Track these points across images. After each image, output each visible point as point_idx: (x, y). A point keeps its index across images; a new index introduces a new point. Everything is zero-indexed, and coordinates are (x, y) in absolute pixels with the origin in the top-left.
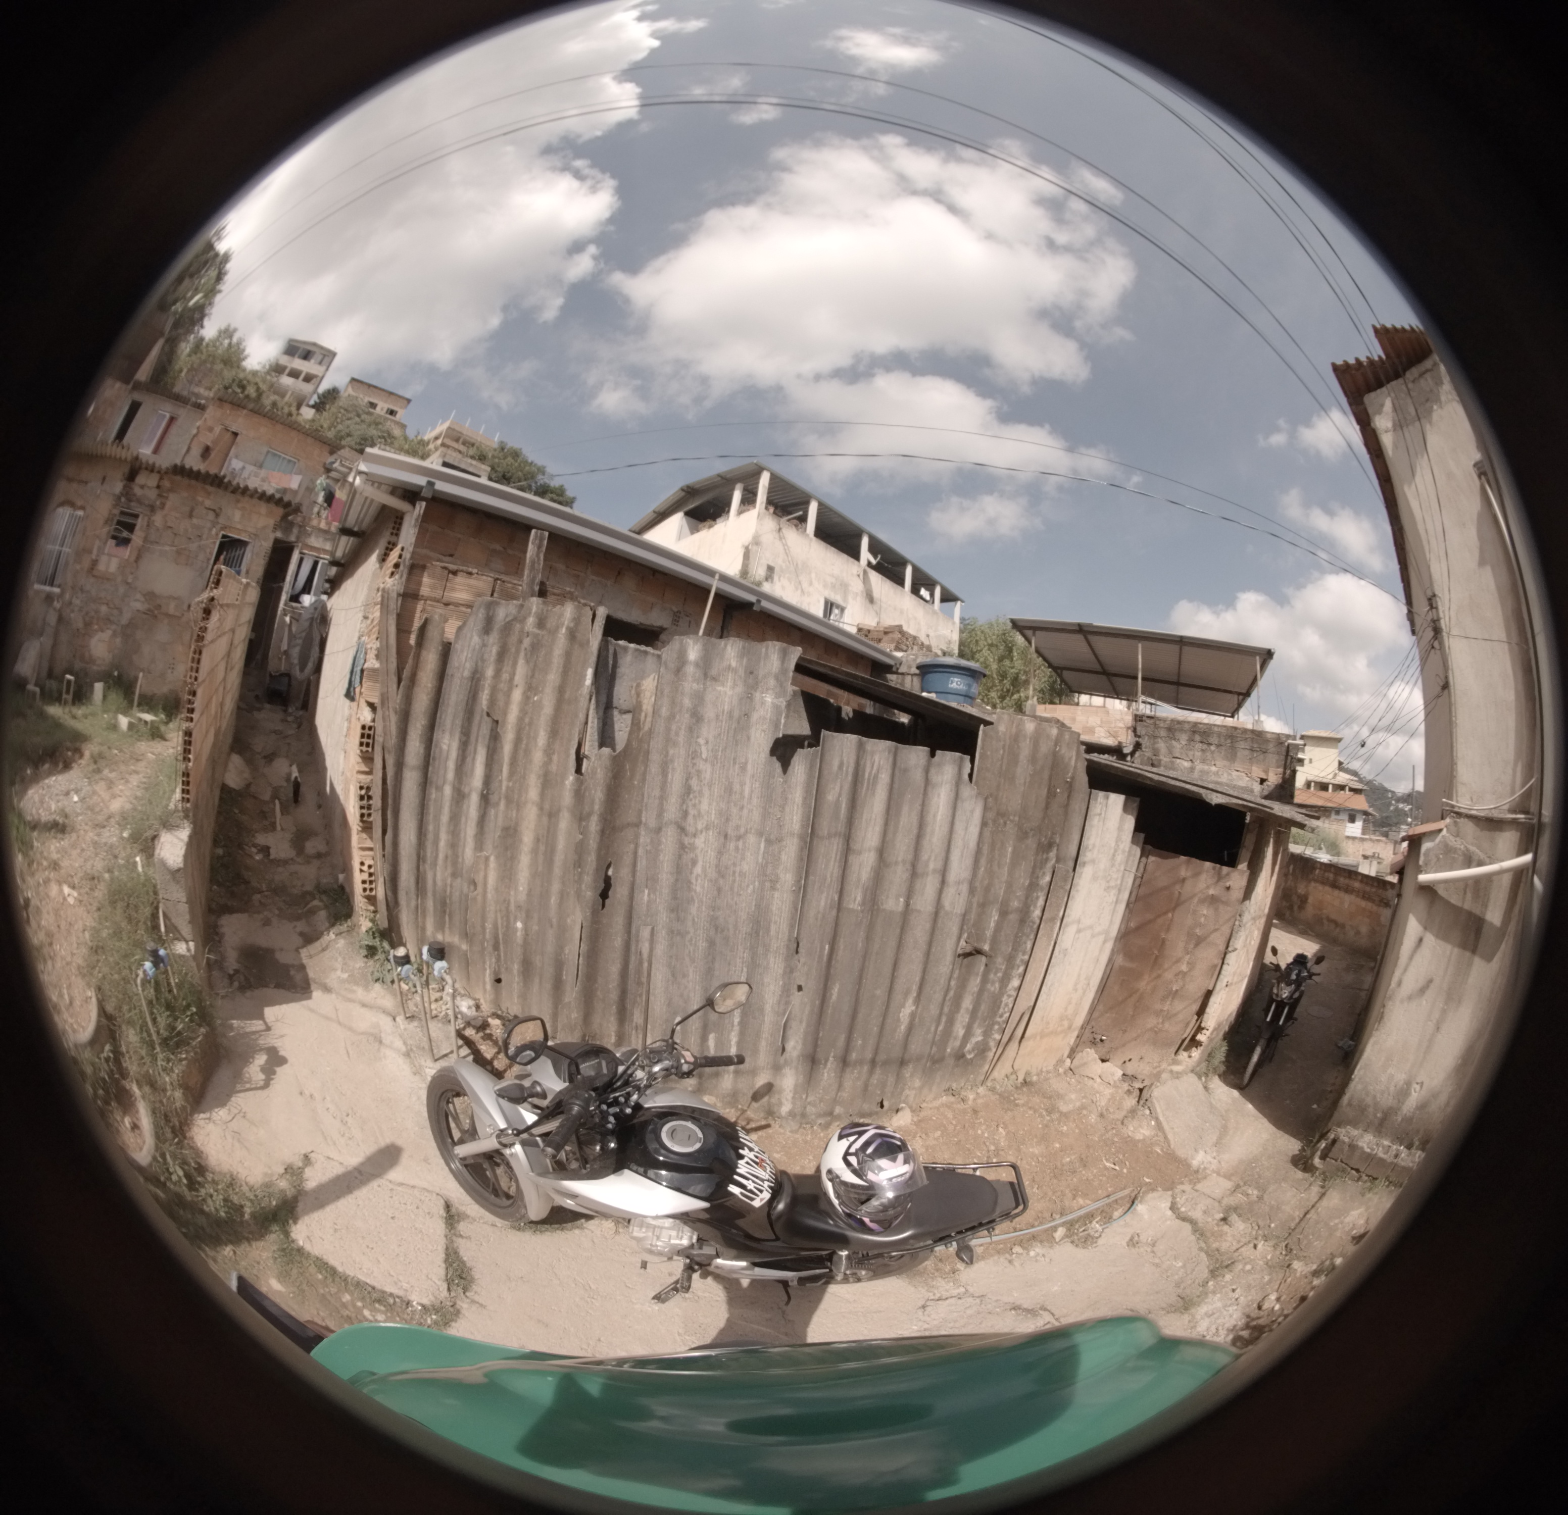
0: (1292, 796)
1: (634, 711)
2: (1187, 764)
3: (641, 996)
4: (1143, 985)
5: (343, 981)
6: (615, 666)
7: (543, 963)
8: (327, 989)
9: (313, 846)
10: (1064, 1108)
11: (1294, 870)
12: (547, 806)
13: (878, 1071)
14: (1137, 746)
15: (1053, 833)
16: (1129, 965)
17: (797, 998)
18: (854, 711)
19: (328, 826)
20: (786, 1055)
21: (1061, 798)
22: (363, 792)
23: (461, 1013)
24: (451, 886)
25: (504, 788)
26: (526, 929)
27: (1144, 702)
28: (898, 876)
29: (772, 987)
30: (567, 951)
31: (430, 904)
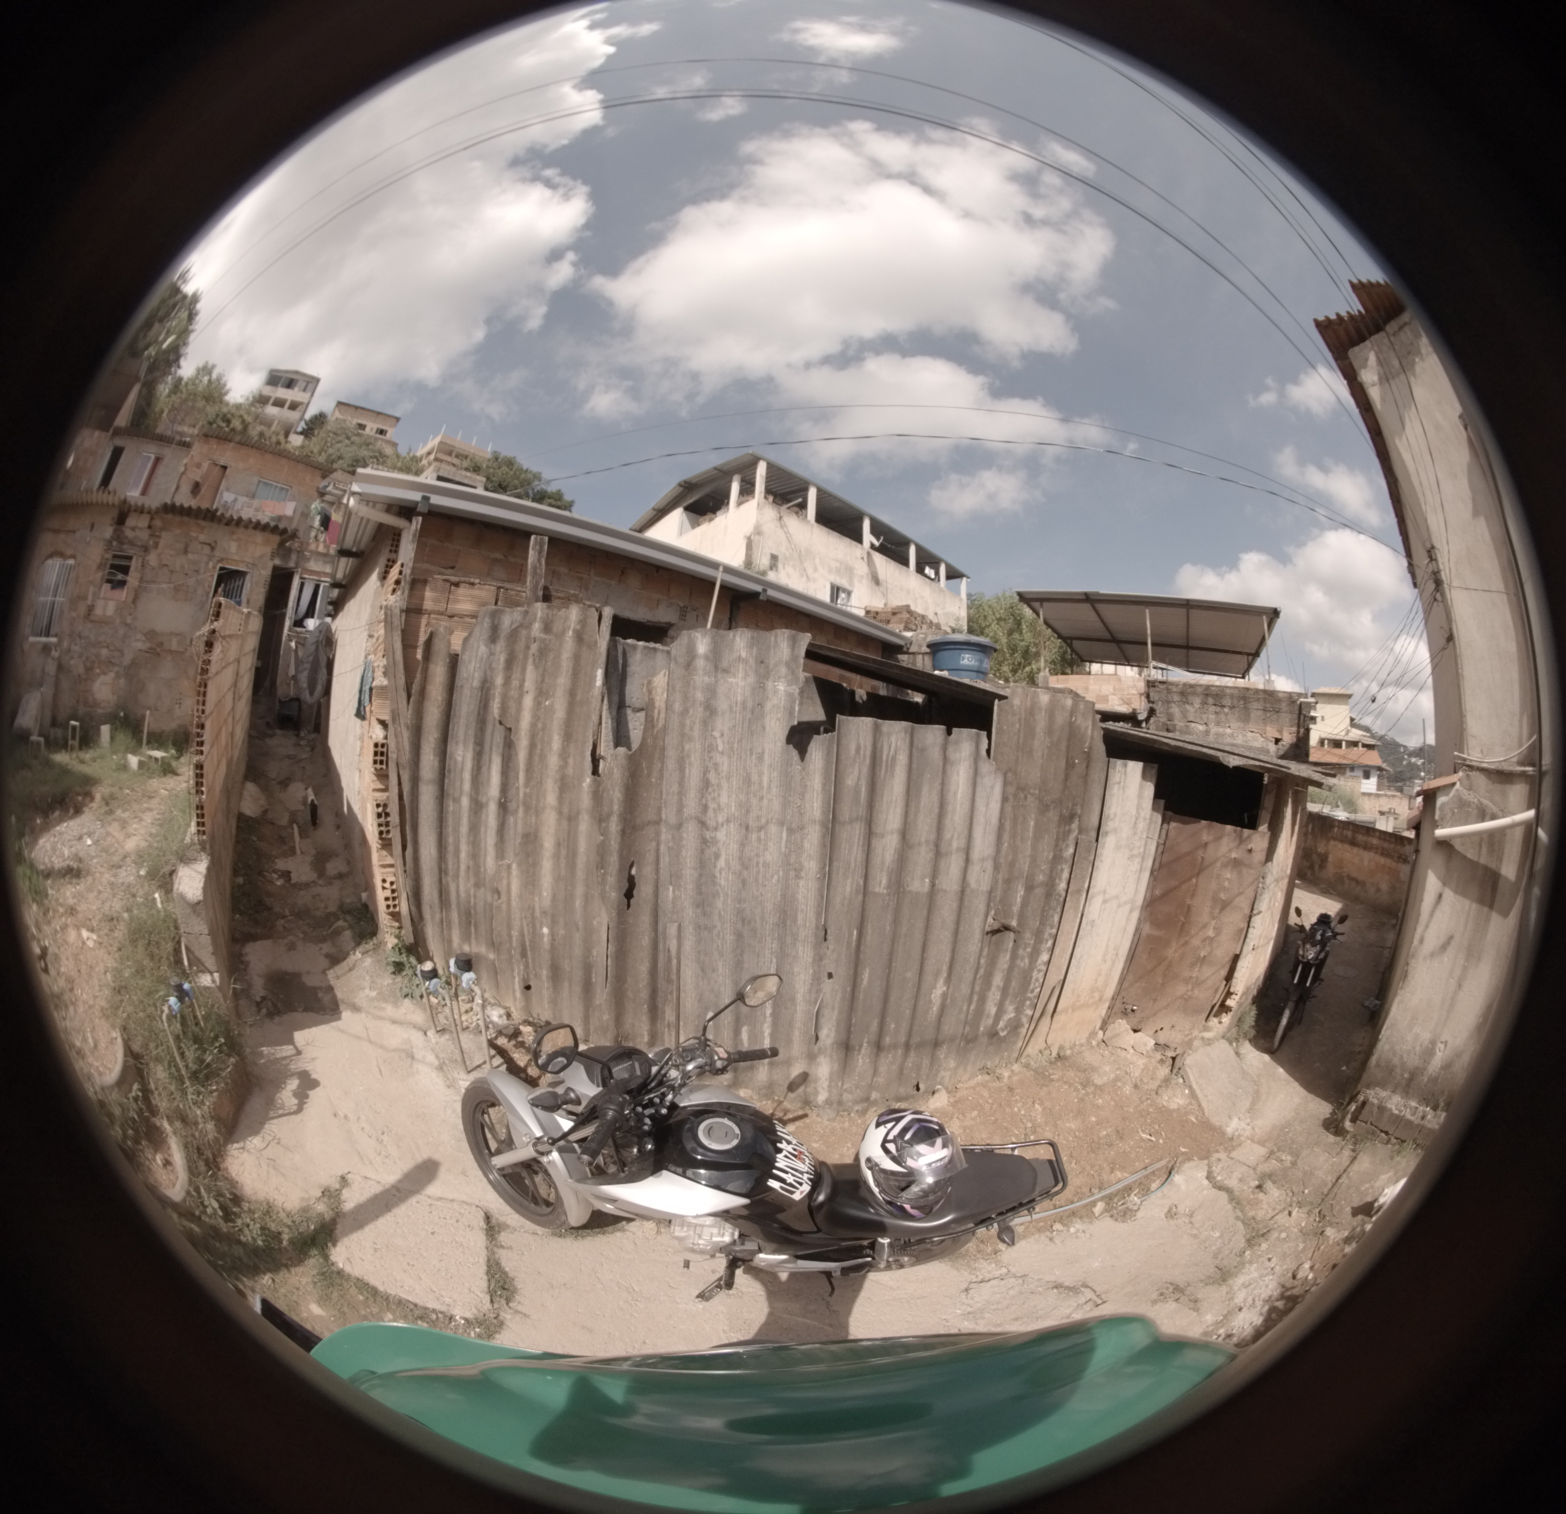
0: (1307, 755)
1: (647, 708)
2: (1201, 728)
3: (671, 993)
4: (1171, 952)
5: (372, 999)
6: (625, 665)
7: (572, 966)
8: (356, 1009)
9: (333, 867)
10: (1098, 1081)
11: (1313, 829)
12: (566, 810)
13: (912, 1054)
14: (1152, 712)
15: (1074, 805)
16: (1156, 933)
17: (828, 986)
18: (868, 694)
19: (348, 846)
20: (820, 1043)
21: (1080, 768)
22: (380, 810)
23: (492, 1022)
24: (475, 897)
25: (521, 795)
26: (552, 934)
27: (1155, 668)
28: (922, 857)
29: (802, 976)
30: (595, 953)
31: (455, 916)
